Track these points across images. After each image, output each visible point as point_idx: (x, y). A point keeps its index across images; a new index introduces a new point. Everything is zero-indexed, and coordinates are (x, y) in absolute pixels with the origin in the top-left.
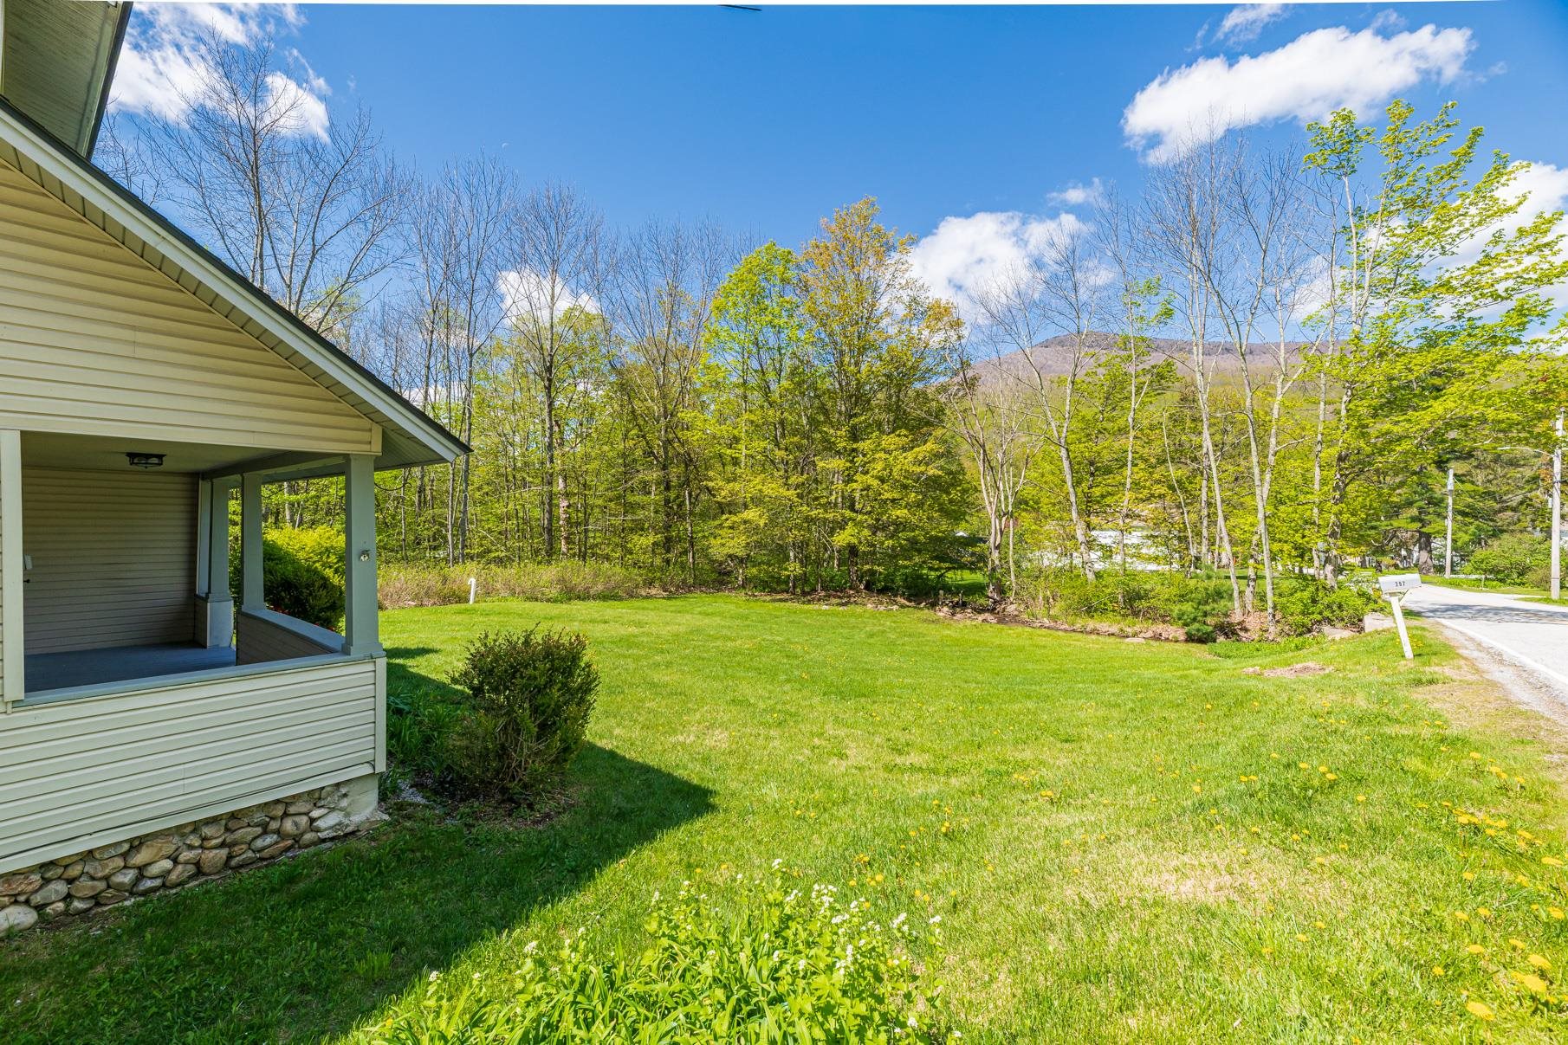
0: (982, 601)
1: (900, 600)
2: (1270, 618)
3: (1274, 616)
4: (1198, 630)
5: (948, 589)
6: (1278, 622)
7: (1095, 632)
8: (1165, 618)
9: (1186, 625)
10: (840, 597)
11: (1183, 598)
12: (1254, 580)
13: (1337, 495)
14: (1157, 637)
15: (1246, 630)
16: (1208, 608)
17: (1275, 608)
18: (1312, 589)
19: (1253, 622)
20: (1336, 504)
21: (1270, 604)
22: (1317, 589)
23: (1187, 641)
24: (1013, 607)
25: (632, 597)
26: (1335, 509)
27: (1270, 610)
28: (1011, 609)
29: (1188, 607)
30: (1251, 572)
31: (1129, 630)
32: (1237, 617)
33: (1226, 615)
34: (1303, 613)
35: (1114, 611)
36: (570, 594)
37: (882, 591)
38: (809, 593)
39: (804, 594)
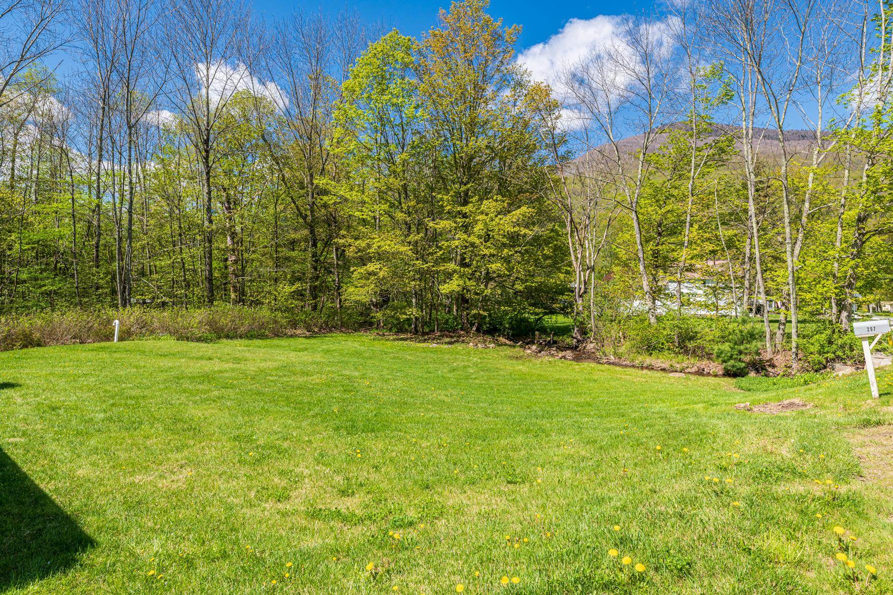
0: (568, 340)
1: (502, 340)
2: (794, 356)
3: (797, 355)
4: (733, 366)
5: (543, 330)
6: (800, 359)
7: (650, 368)
8: (709, 356)
9: (724, 361)
10: (452, 337)
11: (723, 339)
12: (784, 324)
13: (855, 251)
14: (700, 373)
15: (774, 366)
16: (742, 347)
17: (797, 347)
18: (829, 332)
19: (779, 360)
20: (853, 259)
21: (794, 345)
22: (834, 332)
23: (724, 375)
24: (592, 345)
25: (278, 336)
26: (852, 263)
27: (794, 350)
28: (590, 346)
29: (726, 347)
30: (782, 317)
31: (678, 366)
32: (767, 356)
33: (758, 354)
34: (820, 353)
35: (669, 349)
36: (219, 333)
37: (487, 332)
38: (427, 334)
39: (424, 334)
